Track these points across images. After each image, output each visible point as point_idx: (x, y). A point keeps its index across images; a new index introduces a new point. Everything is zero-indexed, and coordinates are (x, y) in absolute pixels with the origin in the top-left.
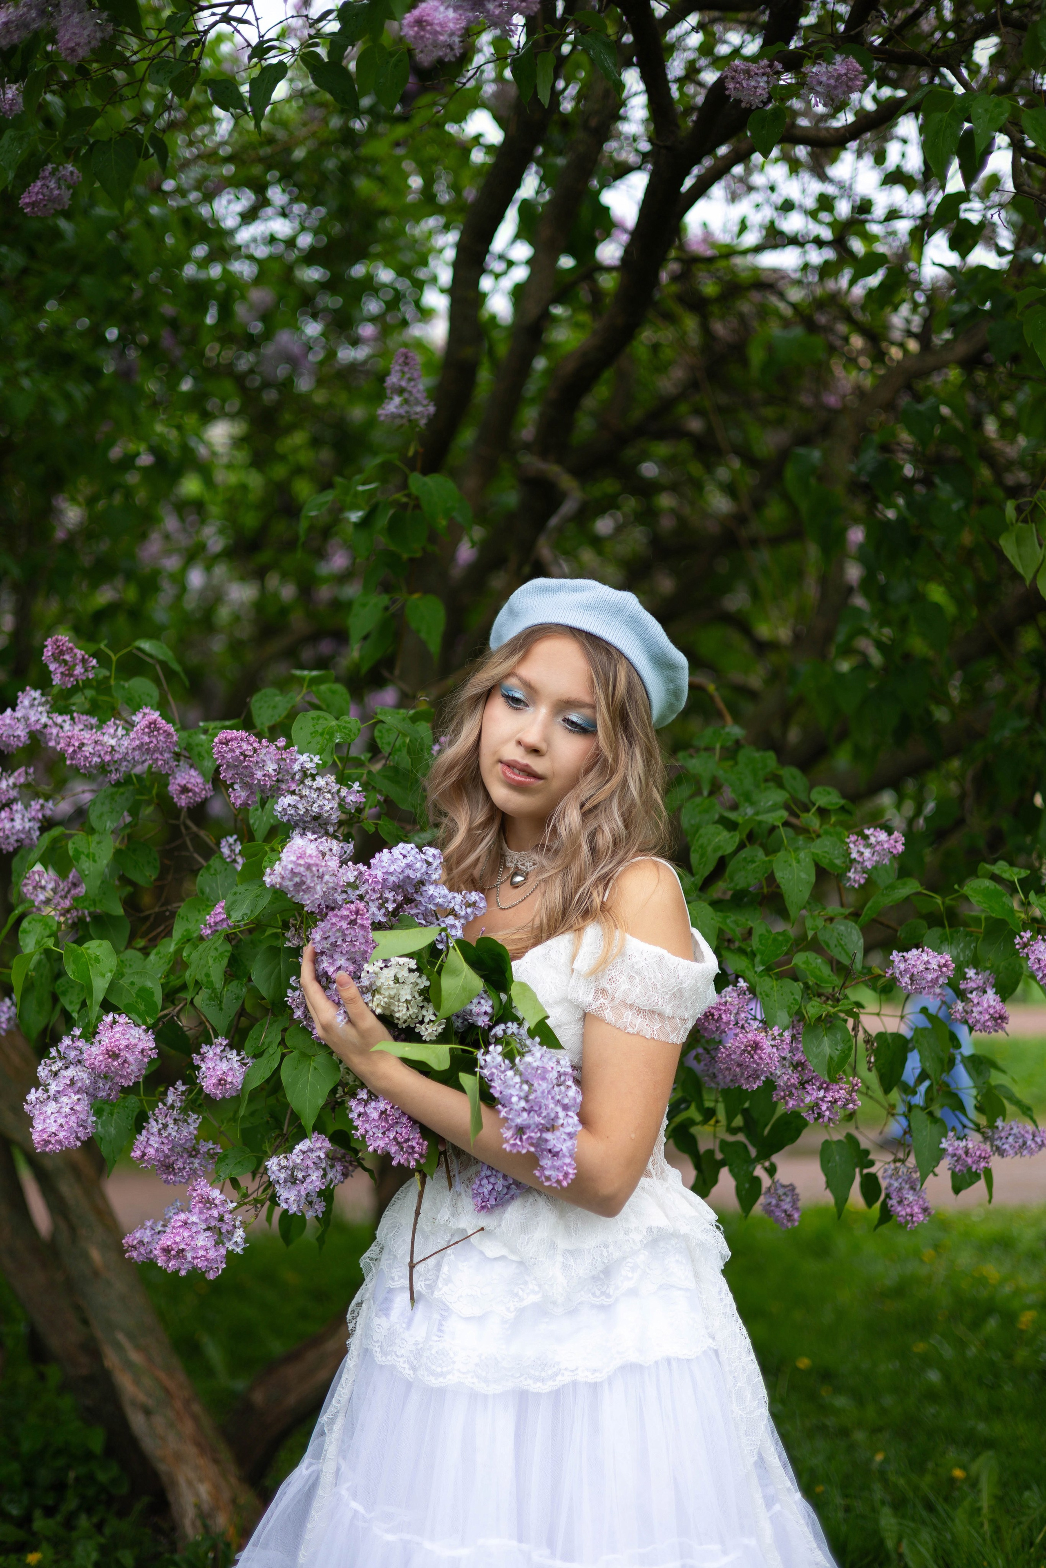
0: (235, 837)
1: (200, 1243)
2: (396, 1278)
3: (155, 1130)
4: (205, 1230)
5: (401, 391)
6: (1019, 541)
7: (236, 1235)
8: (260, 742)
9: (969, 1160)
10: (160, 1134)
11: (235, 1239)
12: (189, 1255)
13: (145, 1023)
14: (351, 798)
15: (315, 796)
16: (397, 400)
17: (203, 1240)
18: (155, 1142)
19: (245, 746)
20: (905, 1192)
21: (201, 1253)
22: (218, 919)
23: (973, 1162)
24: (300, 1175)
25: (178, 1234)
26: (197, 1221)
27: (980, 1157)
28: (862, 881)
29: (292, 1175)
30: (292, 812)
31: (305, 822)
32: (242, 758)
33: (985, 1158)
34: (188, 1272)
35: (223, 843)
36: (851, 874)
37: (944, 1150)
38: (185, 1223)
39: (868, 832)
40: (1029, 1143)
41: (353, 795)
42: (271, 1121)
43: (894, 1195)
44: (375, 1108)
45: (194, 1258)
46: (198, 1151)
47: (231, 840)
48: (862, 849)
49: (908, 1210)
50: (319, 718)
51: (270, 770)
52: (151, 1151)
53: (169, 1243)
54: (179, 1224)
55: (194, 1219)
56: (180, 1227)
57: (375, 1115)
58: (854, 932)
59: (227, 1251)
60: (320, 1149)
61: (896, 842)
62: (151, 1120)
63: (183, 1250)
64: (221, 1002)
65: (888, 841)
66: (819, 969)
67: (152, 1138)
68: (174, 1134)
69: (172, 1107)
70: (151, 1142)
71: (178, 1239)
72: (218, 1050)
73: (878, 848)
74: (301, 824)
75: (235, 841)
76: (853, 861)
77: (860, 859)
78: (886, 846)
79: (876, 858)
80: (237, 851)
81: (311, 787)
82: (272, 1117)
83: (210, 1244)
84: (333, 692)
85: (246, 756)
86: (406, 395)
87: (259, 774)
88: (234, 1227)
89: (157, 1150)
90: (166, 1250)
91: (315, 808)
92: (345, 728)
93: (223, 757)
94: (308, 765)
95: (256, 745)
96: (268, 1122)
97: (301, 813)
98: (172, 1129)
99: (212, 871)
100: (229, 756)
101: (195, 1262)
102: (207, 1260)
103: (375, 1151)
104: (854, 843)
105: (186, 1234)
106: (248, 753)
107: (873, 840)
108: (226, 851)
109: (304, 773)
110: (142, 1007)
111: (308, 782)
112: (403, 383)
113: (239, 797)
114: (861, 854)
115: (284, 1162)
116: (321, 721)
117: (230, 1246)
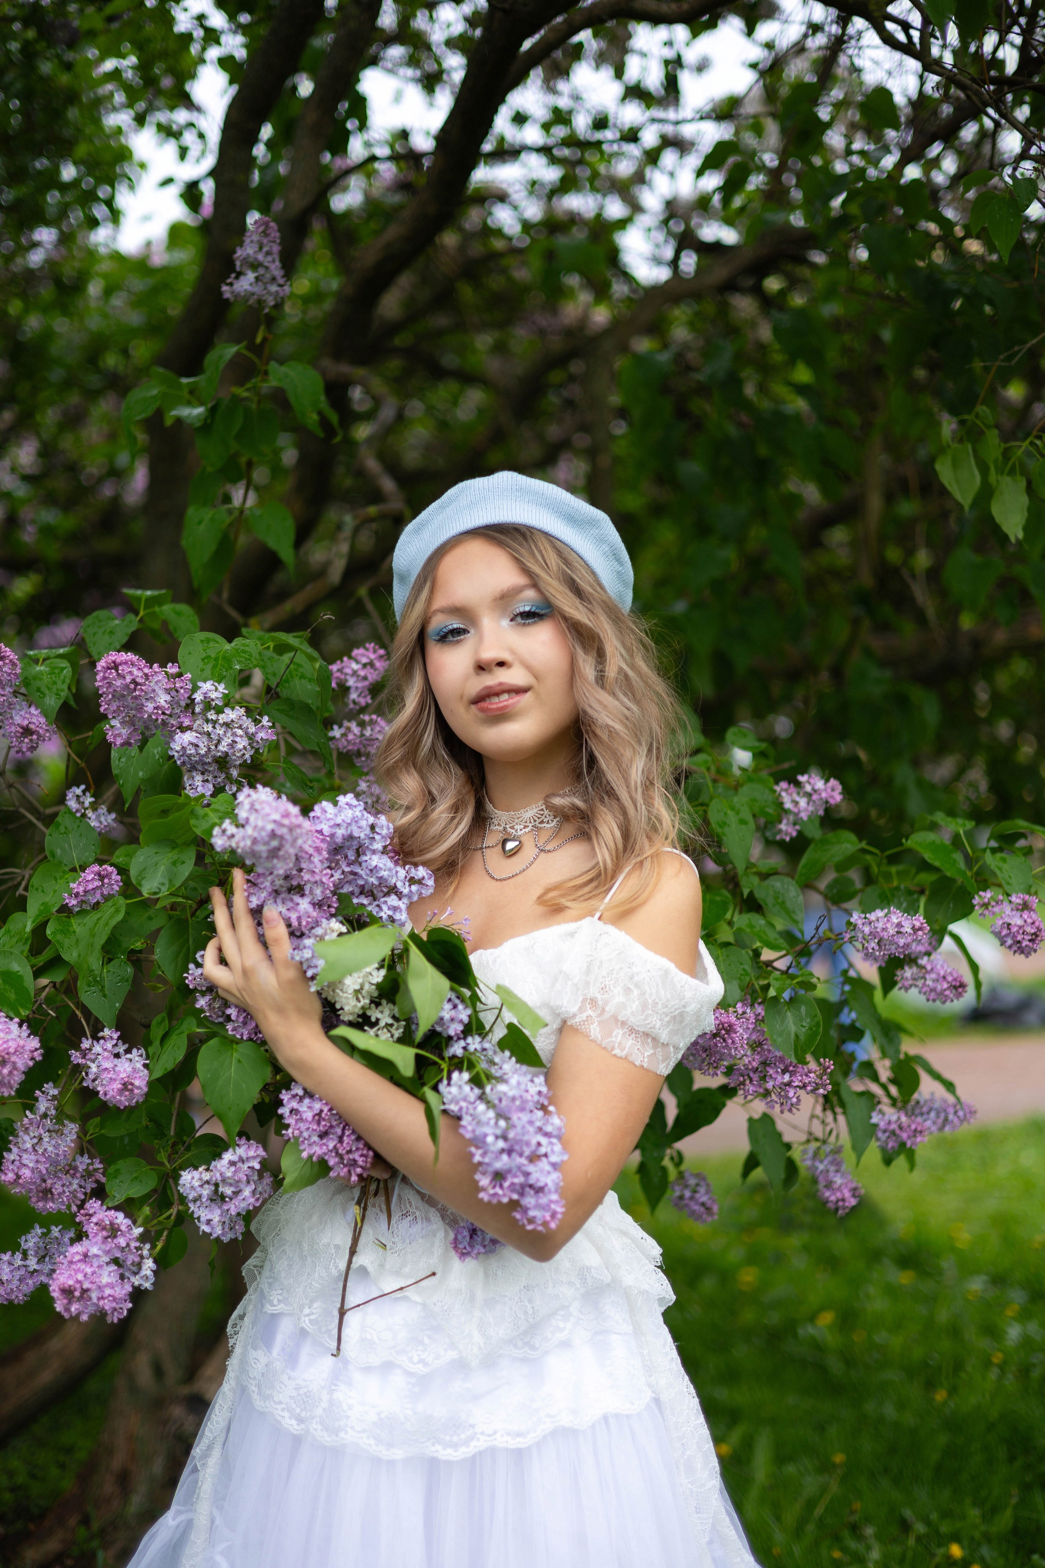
0: (83, 787)
1: (105, 1280)
2: (275, 1302)
3: (28, 1145)
4: (108, 1264)
5: (255, 266)
6: (955, 465)
7: (144, 1267)
8: (151, 667)
9: (904, 1135)
10: (35, 1150)
11: (143, 1273)
12: (94, 1295)
13: (18, 1014)
14: (262, 735)
15: (221, 732)
16: (251, 276)
17: (108, 1276)
18: (29, 1160)
19: (136, 672)
20: (831, 1174)
21: (108, 1292)
22: (91, 886)
23: (909, 1137)
24: (228, 1191)
25: (77, 1271)
26: (100, 1253)
27: (915, 1130)
28: (794, 834)
29: (216, 1191)
30: (193, 751)
31: (205, 764)
32: (132, 686)
33: (921, 1132)
34: (91, 1316)
35: (70, 795)
36: (783, 826)
37: (876, 1126)
38: (86, 1255)
39: (802, 779)
40: (951, 1117)
41: (265, 732)
42: (150, 1125)
43: (821, 1179)
44: (310, 1107)
45: (99, 1299)
46: (76, 1168)
47: (78, 791)
48: (797, 798)
49: (839, 1195)
50: (208, 641)
51: (162, 701)
52: (26, 1173)
53: (71, 1282)
54: (77, 1258)
55: (94, 1250)
56: (79, 1261)
57: (309, 1115)
58: (792, 888)
59: (133, 1286)
60: (254, 1158)
61: (833, 790)
62: (21, 1134)
63: (87, 1290)
64: (103, 987)
65: (826, 790)
66: (764, 932)
67: (25, 1156)
68: (50, 1149)
69: (45, 1116)
70: (25, 1162)
71: (80, 1277)
72: (109, 1045)
73: (815, 797)
74: (199, 767)
75: (84, 792)
76: (787, 812)
77: (795, 810)
78: (824, 795)
79: (811, 808)
80: (87, 804)
81: (214, 722)
82: (150, 1120)
83: (114, 1279)
84: (178, 614)
85: (137, 684)
86: (261, 271)
87: (150, 707)
88: (142, 1257)
89: (33, 1170)
90: (67, 1292)
91: (223, 747)
92: (244, 652)
93: (110, 684)
94: (213, 695)
95: (146, 670)
96: (147, 1126)
97: (202, 752)
98: (48, 1144)
99: (62, 830)
100: (119, 683)
101: (101, 1303)
102: (115, 1299)
103: (310, 1157)
104: (786, 790)
105: (89, 1270)
106: (139, 680)
107: (808, 788)
108: (72, 804)
109: (208, 705)
110: (12, 996)
111: (211, 715)
112: (260, 257)
113: (119, 735)
114: (796, 803)
115: (206, 1176)
116: (212, 644)
117: (136, 1280)
